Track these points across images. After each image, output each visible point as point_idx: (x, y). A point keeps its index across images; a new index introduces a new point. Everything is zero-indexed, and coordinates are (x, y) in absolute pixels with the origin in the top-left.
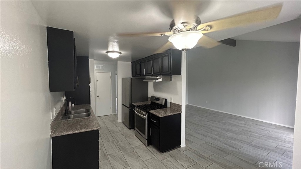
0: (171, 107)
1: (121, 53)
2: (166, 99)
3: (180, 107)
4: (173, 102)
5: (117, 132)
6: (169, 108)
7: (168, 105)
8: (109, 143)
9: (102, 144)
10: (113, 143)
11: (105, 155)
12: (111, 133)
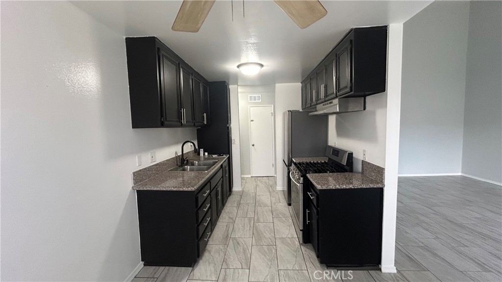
0: (362, 173)
1: (262, 66)
2: (352, 154)
3: (380, 171)
4: (367, 160)
5: (266, 206)
6: (359, 173)
7: (358, 167)
8: (245, 219)
9: (234, 218)
10: (250, 221)
11: (226, 237)
12: (257, 204)
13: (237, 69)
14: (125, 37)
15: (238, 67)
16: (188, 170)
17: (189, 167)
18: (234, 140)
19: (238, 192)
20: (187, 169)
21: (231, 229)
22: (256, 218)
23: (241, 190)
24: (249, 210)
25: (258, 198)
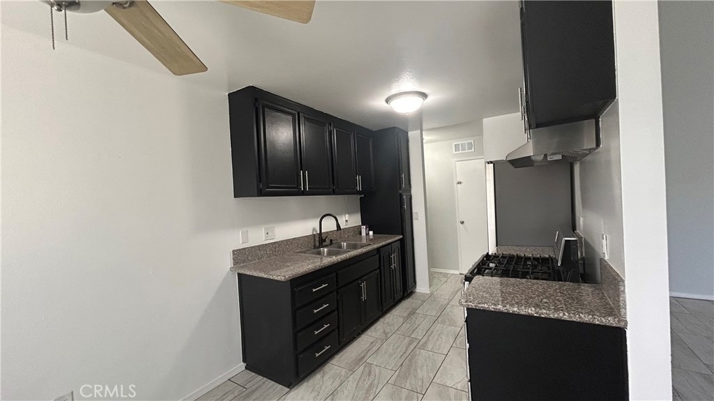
0: (601, 286)
8: (405, 339)
9: (390, 334)
10: (410, 344)
11: (360, 360)
12: (440, 320)
13: (385, 104)
14: (227, 94)
15: (387, 101)
16: (325, 255)
17: (326, 249)
18: (417, 213)
19: (423, 295)
20: (324, 252)
21: (375, 349)
22: (423, 341)
23: (429, 292)
24: (421, 326)
25: (448, 309)
